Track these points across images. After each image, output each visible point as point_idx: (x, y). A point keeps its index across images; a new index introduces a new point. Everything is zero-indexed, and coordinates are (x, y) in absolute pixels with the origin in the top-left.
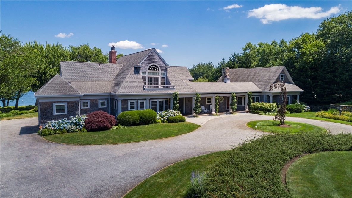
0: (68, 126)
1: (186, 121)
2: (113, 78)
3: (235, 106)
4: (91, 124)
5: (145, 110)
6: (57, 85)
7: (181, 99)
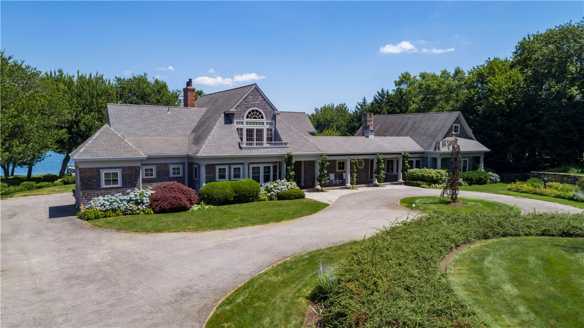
0: (124, 205)
1: (306, 197)
2: (191, 131)
3: (382, 175)
4: (159, 202)
5: (243, 180)
6: (105, 142)
7: (298, 164)
